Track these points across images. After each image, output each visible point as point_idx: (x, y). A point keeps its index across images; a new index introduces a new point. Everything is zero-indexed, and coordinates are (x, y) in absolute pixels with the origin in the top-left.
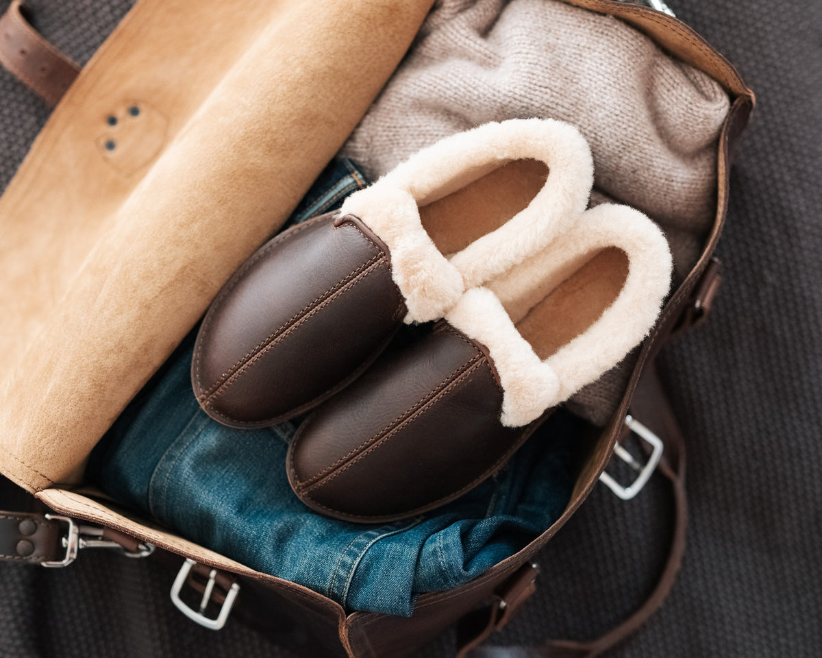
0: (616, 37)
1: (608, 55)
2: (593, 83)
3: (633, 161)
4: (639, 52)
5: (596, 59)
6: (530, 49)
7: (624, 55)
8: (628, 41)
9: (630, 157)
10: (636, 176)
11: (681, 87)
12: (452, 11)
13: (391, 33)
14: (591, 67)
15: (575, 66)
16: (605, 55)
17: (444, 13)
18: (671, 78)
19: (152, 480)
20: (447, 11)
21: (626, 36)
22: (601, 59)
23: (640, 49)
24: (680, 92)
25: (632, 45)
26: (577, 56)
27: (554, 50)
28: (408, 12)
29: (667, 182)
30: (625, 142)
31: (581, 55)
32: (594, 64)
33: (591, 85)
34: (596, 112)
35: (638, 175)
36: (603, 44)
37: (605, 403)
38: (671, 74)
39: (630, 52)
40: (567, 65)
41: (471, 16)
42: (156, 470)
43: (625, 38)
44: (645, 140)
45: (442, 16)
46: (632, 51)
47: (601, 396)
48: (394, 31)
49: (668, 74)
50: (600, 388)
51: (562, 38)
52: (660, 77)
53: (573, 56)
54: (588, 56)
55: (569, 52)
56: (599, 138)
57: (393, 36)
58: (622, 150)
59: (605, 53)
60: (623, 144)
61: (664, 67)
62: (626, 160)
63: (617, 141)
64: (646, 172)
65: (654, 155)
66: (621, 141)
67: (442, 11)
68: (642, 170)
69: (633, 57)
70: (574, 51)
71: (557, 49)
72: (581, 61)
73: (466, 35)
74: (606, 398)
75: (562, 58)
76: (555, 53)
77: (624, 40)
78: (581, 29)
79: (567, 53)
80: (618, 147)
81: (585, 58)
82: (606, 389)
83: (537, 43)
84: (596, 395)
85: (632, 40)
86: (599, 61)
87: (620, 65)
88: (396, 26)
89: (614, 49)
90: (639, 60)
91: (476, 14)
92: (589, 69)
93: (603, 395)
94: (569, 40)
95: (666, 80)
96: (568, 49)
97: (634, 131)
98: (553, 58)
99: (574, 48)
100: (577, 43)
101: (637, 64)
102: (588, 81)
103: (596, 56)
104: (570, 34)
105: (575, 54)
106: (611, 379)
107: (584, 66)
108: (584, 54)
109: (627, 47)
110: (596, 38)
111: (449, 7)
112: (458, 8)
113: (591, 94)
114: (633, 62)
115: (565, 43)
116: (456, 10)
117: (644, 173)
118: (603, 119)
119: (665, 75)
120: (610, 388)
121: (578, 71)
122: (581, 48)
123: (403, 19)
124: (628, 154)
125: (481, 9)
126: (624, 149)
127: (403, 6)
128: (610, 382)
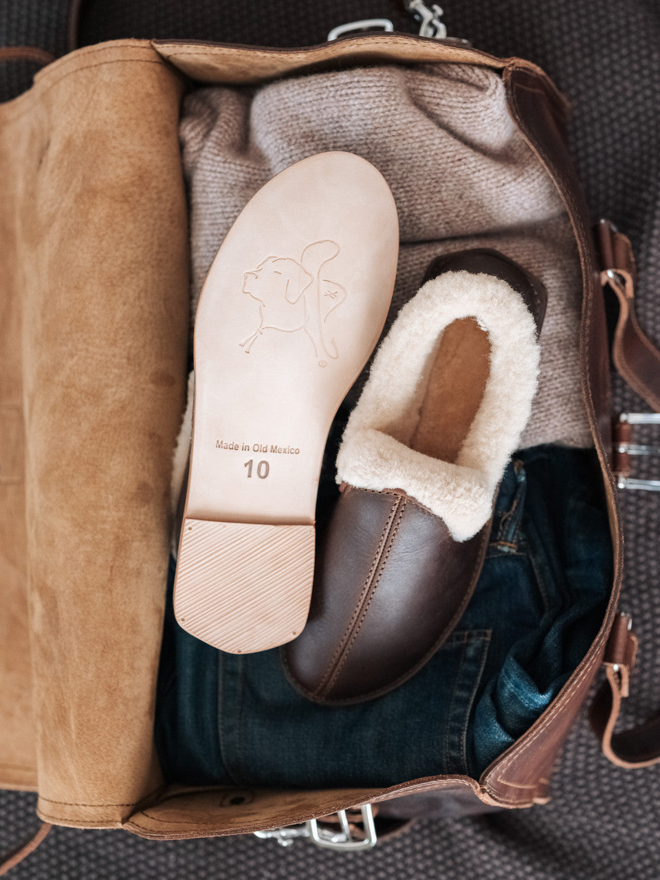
0: (362, 90)
1: (366, 112)
2: (370, 146)
3: (452, 188)
4: (392, 87)
5: (357, 123)
6: (291, 150)
7: (380, 101)
8: (376, 86)
9: (447, 186)
10: (466, 200)
11: (448, 94)
12: (197, 141)
13: (155, 196)
14: (358, 132)
15: (343, 140)
16: (364, 114)
17: (191, 147)
18: (433, 92)
19: (224, 758)
20: (192, 144)
21: (371, 81)
22: (363, 120)
23: (391, 85)
24: (449, 99)
25: (382, 86)
26: (338, 129)
27: (313, 136)
28: (157, 167)
29: (499, 189)
30: (434, 176)
31: (341, 127)
32: (359, 128)
33: (369, 148)
34: (390, 167)
35: (467, 198)
36: (354, 105)
37: (576, 425)
38: (431, 88)
39: (384, 94)
40: (335, 142)
41: (217, 138)
42: (222, 748)
43: (371, 85)
44: (451, 164)
45: (191, 150)
46: (385, 92)
47: (568, 422)
48: (157, 193)
49: (428, 90)
50: (562, 415)
51: (313, 119)
52: (423, 98)
53: (335, 131)
54: (348, 124)
55: (328, 129)
56: (408, 189)
57: (159, 198)
58: (435, 184)
59: (362, 112)
60: (433, 179)
61: (420, 87)
62: (445, 191)
63: (426, 179)
64: (471, 191)
65: (469, 173)
66: (429, 177)
67: (188, 146)
68: (466, 192)
69: (390, 95)
70: (331, 126)
71: (315, 133)
72: (344, 132)
73: (223, 160)
74: (574, 420)
75: (325, 139)
76: (316, 138)
77: (372, 87)
78: (325, 100)
79: (327, 132)
80: (430, 184)
81: (347, 127)
82: (568, 413)
83: (293, 141)
84: (564, 424)
85: (379, 81)
86: (361, 123)
87: (383, 112)
88: (155, 187)
89: (368, 103)
90: (397, 94)
91: (220, 133)
92: (357, 135)
93: (569, 419)
94: (320, 117)
95: (430, 97)
96: (326, 127)
97: (434, 162)
98: (318, 145)
99: (330, 123)
100: (330, 116)
101: (398, 98)
102: (365, 147)
103: (356, 120)
104: (318, 110)
105: (335, 128)
106: (565, 401)
107: (350, 136)
108: (343, 124)
109: (379, 91)
110: (345, 103)
111: (192, 138)
112: (201, 134)
113: (374, 156)
114: (394, 100)
115: (319, 122)
116: (200, 137)
117: (471, 193)
118: (399, 169)
119: (426, 94)
120: (571, 408)
121: (348, 143)
122: (336, 119)
123: (157, 177)
124: (443, 185)
125: (222, 124)
126: (437, 182)
127: (148, 166)
128: (566, 404)
